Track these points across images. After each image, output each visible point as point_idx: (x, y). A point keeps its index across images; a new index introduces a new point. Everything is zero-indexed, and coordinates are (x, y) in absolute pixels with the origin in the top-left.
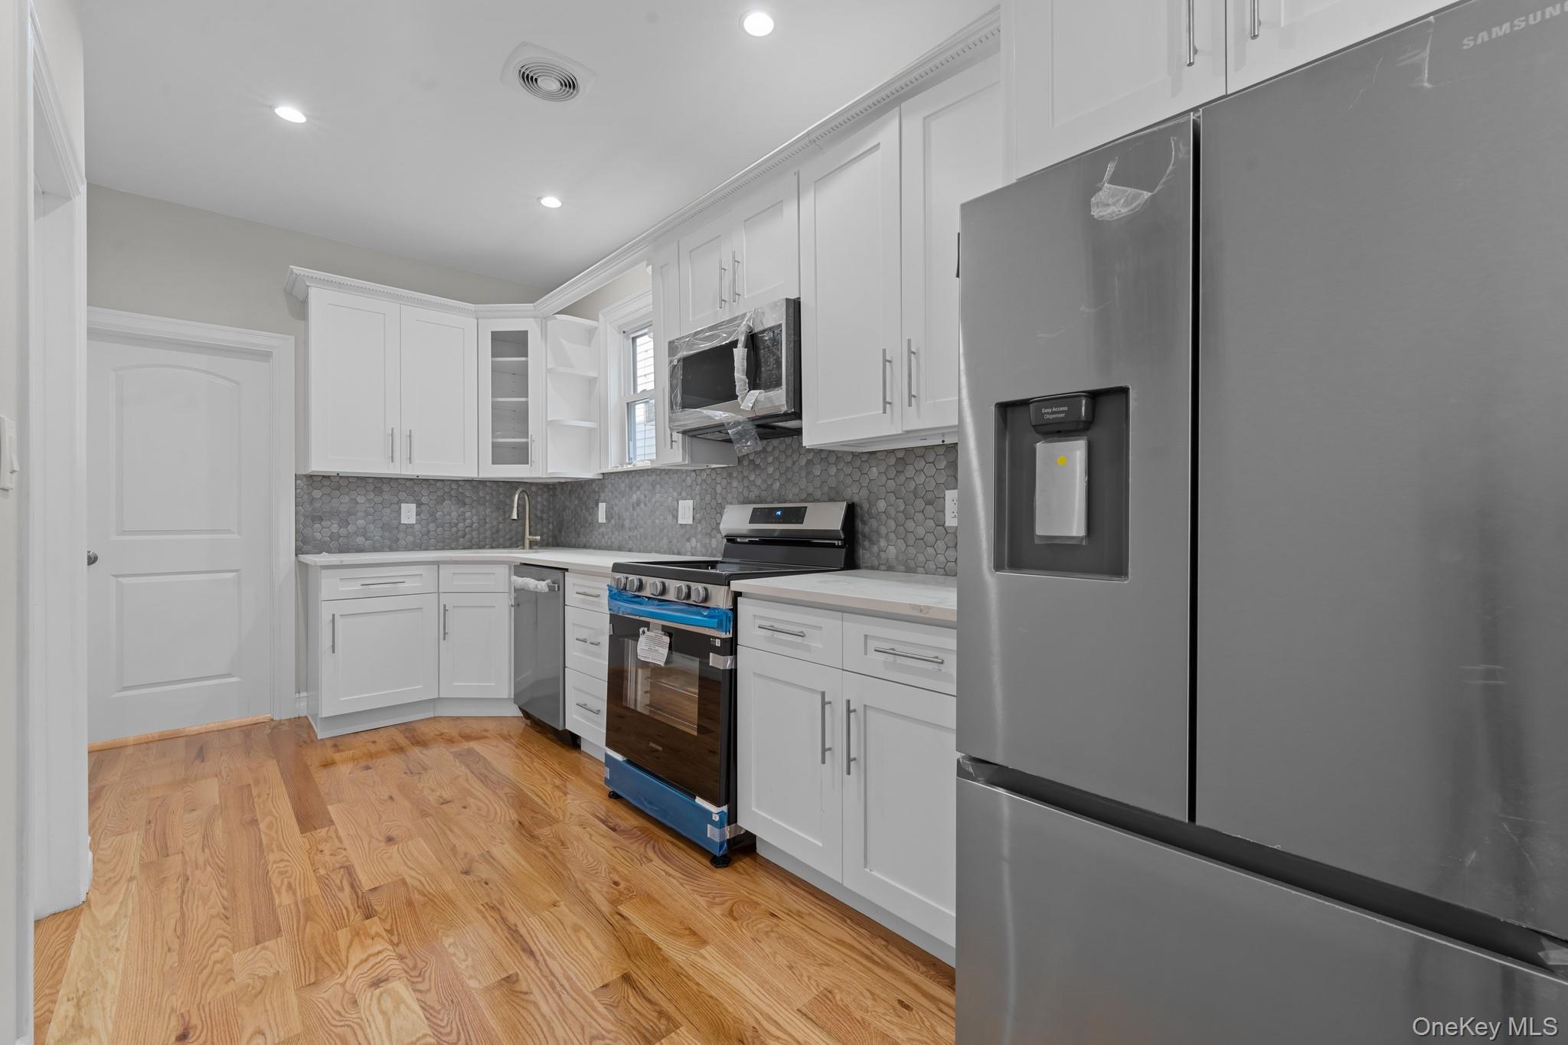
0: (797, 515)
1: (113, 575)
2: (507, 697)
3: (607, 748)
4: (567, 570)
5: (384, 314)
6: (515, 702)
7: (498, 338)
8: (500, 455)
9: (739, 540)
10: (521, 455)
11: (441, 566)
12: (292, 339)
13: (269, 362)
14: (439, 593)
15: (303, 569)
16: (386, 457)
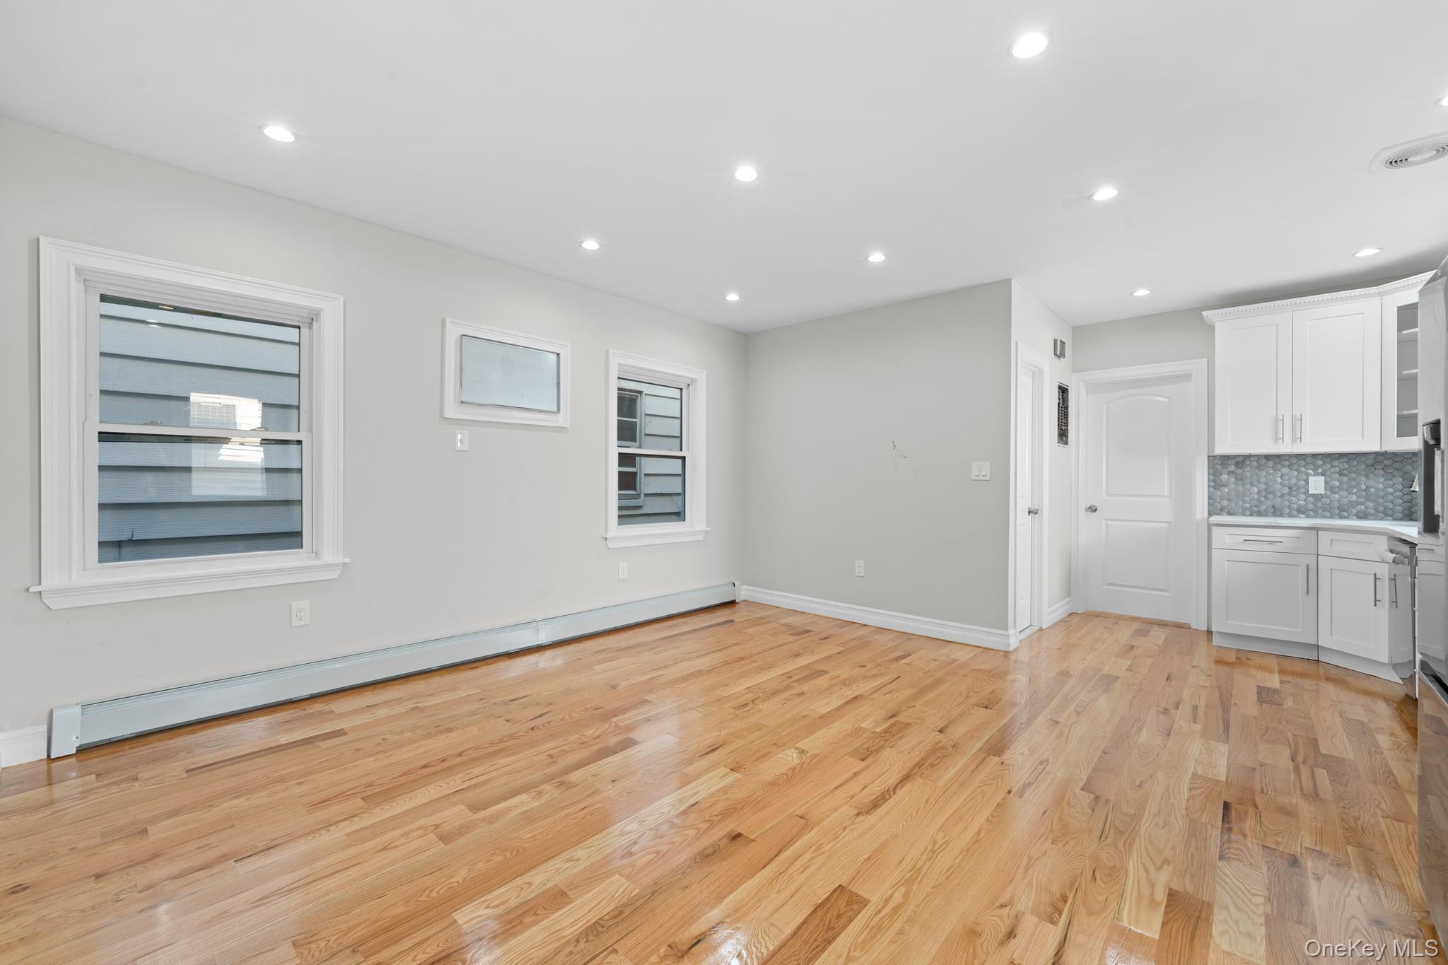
1: (1104, 519)
2: (1387, 662)
13: (1191, 380)
16: (1276, 439)
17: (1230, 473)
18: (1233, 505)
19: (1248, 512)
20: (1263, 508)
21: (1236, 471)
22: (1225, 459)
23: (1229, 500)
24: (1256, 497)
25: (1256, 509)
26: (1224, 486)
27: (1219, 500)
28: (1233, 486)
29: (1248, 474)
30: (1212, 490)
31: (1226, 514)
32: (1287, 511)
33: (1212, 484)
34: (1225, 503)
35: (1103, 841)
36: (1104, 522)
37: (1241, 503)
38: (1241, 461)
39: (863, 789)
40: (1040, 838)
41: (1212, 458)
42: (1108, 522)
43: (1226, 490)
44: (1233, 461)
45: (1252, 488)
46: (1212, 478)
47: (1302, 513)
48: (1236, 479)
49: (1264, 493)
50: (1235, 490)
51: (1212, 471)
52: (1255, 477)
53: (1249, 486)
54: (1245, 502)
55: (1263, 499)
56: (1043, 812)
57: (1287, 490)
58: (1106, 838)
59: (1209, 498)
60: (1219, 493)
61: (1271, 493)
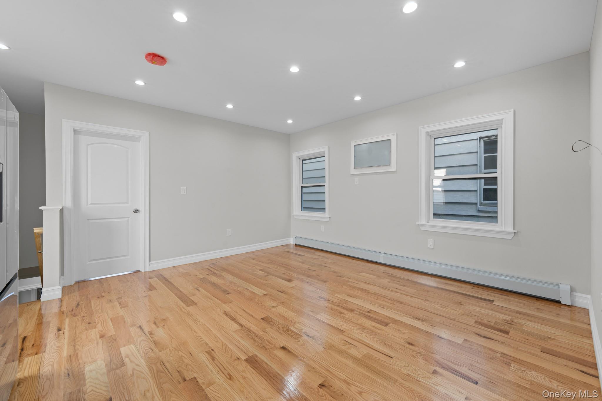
35: (160, 362)
39: (240, 315)
40: (179, 345)
56: (191, 353)
58: (161, 364)
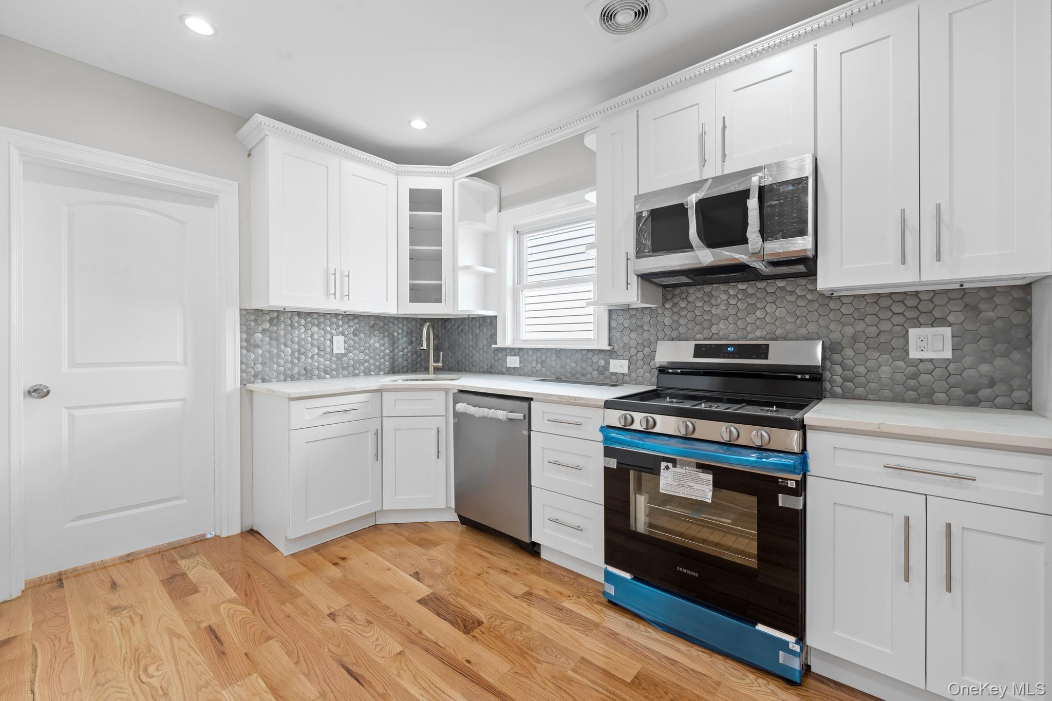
0: (761, 351)
1: (65, 408)
2: (445, 507)
3: (606, 566)
4: (532, 399)
5: (327, 167)
6: (456, 512)
7: (414, 194)
8: (417, 294)
9: (670, 371)
10: (435, 295)
11: (384, 393)
12: (237, 184)
13: (213, 207)
14: (382, 417)
15: (247, 395)
16: (327, 294)
17: (264, 331)
18: (267, 369)
19: (282, 377)
20: (296, 370)
21: (270, 329)
22: (260, 313)
23: (263, 364)
24: (290, 358)
25: (289, 372)
26: (257, 346)
27: (252, 364)
28: (267, 347)
29: (282, 333)
30: (245, 351)
31: (260, 381)
32: (316, 372)
33: (245, 344)
34: (259, 367)
36: (65, 412)
37: (275, 366)
38: (277, 316)
41: (244, 312)
42: (74, 412)
43: (260, 351)
44: (268, 318)
45: (286, 349)
46: (245, 336)
47: (328, 374)
48: (271, 339)
49: (297, 354)
50: (269, 351)
51: (244, 328)
52: (289, 336)
53: (283, 347)
54: (279, 365)
55: (296, 361)
57: (316, 351)
59: (242, 363)
60: (253, 356)
61: (304, 354)
